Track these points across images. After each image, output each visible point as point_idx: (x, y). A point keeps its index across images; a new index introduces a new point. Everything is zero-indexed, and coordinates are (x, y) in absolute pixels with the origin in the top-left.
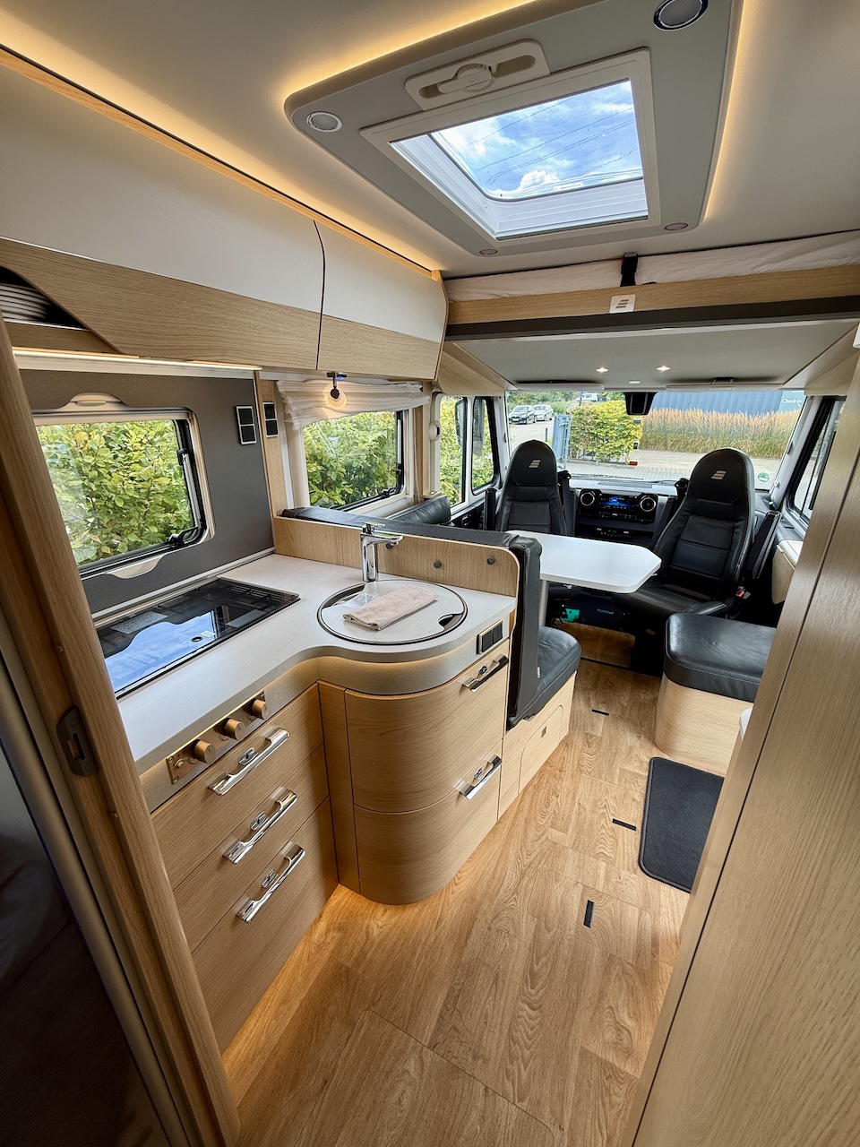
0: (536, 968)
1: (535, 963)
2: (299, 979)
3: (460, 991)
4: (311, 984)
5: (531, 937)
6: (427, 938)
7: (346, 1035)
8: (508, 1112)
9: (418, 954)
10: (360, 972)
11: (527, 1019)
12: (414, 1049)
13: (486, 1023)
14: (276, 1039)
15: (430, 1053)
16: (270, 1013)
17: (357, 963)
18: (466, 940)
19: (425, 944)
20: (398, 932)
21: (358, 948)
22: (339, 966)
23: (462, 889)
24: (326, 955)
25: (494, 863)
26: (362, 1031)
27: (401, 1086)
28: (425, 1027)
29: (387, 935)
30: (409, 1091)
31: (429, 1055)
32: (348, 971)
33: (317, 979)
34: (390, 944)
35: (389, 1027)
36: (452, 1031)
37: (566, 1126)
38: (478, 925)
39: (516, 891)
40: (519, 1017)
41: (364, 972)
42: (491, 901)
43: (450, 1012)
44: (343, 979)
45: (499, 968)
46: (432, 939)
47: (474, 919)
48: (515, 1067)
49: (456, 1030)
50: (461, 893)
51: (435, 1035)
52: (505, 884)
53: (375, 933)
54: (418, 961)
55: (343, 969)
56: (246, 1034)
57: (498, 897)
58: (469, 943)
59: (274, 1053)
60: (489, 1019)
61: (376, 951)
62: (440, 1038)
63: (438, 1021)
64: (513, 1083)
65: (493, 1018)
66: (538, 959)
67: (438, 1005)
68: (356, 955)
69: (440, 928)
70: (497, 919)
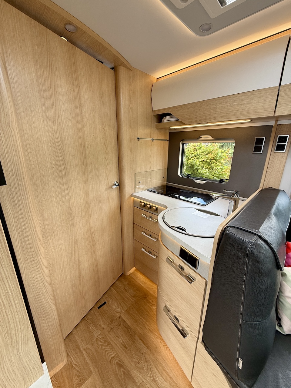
0: (122, 369)
1: (124, 370)
2: (148, 286)
3: (128, 330)
4: (146, 288)
5: (133, 375)
6: (147, 324)
7: (132, 295)
8: (97, 334)
9: (144, 320)
10: (145, 301)
11: (110, 354)
12: (122, 311)
13: (117, 336)
14: (138, 281)
15: (119, 315)
16: (143, 280)
17: (147, 300)
18: (142, 340)
19: (146, 323)
20: (152, 315)
21: (151, 301)
22: (148, 296)
23: (161, 347)
24: (152, 293)
25: (171, 374)
26: (131, 299)
27: (117, 306)
28: (124, 315)
29: (152, 311)
30: (115, 308)
31: (118, 315)
32: (146, 298)
33: (147, 290)
34: (149, 311)
35: (129, 306)
36: (120, 324)
37: (84, 352)
38: (145, 348)
39: (154, 380)
40: (112, 350)
41: (144, 302)
42: (153, 361)
43: (124, 325)
44: (144, 296)
45: (128, 350)
46: (146, 326)
47: (148, 347)
48: (103, 342)
49: (120, 325)
50: (160, 346)
51: (122, 319)
52: (159, 375)
53: (154, 307)
54: (141, 319)
55: (147, 296)
56: (141, 276)
57: (154, 367)
58: (140, 341)
59: (135, 281)
60: (117, 338)
61: (149, 306)
62: (120, 320)
63: (124, 320)
64: (100, 338)
65: (117, 339)
66: (124, 373)
67: (127, 322)
68: (149, 300)
69: (149, 330)
70: (145, 359)
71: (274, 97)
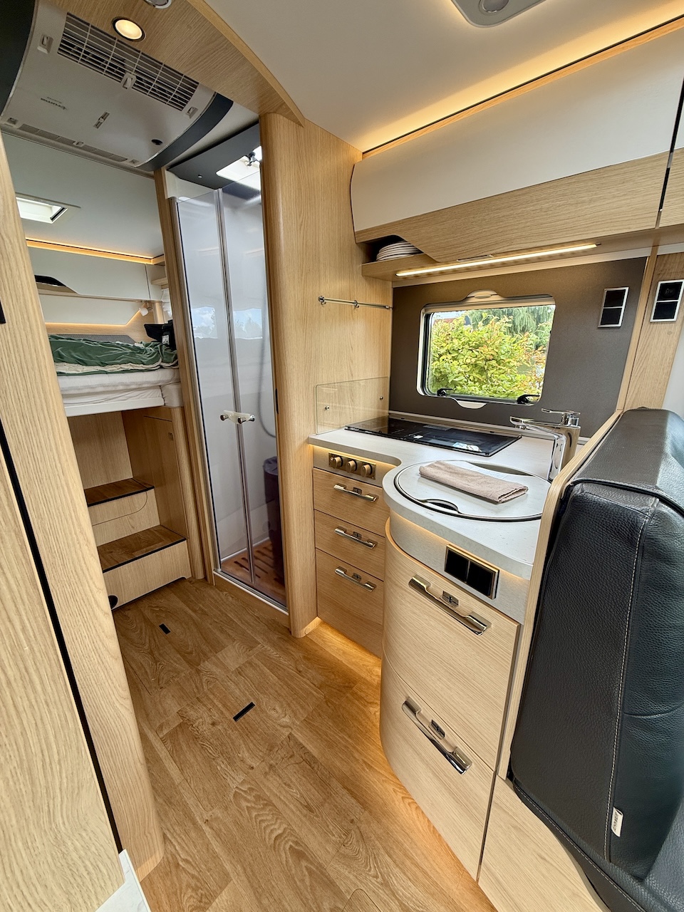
0: (304, 863)
1: (309, 865)
2: (353, 660)
3: (313, 768)
4: (349, 666)
5: (333, 875)
6: (357, 750)
7: (316, 684)
8: (236, 780)
9: (349, 740)
10: (348, 695)
11: (272, 828)
12: (293, 723)
13: (285, 784)
14: (328, 649)
15: (287, 733)
16: (341, 647)
17: (354, 694)
18: (348, 790)
19: (354, 747)
20: (368, 727)
21: (363, 695)
22: (355, 682)
23: (397, 803)
24: (363, 675)
25: (425, 865)
26: (315, 693)
27: (280, 711)
28: (301, 733)
29: (368, 718)
30: (276, 715)
31: (286, 732)
32: (351, 688)
33: (351, 669)
34: (360, 718)
35: (311, 709)
36: (291, 753)
37: (205, 828)
38: (358, 808)
39: (386, 884)
40: (277, 819)
41: (347, 697)
42: (379, 838)
43: (303, 755)
44: (347, 684)
45: (317, 816)
46: (356, 755)
47: (364, 805)
48: (253, 799)
49: (291, 757)
50: (393, 801)
51: (296, 742)
52: (396, 870)
53: (371, 709)
54: (342, 738)
55: (353, 685)
56: (335, 637)
57: (382, 851)
58: (345, 792)
59: (322, 649)
60: (286, 788)
61: (359, 708)
62: (292, 743)
63: (301, 744)
64: (245, 792)
65: (287, 792)
66: (310, 872)
67: (310, 747)
68: (359, 693)
69: (364, 765)
70: (359, 835)
71: (657, 181)
